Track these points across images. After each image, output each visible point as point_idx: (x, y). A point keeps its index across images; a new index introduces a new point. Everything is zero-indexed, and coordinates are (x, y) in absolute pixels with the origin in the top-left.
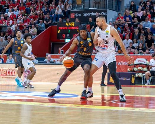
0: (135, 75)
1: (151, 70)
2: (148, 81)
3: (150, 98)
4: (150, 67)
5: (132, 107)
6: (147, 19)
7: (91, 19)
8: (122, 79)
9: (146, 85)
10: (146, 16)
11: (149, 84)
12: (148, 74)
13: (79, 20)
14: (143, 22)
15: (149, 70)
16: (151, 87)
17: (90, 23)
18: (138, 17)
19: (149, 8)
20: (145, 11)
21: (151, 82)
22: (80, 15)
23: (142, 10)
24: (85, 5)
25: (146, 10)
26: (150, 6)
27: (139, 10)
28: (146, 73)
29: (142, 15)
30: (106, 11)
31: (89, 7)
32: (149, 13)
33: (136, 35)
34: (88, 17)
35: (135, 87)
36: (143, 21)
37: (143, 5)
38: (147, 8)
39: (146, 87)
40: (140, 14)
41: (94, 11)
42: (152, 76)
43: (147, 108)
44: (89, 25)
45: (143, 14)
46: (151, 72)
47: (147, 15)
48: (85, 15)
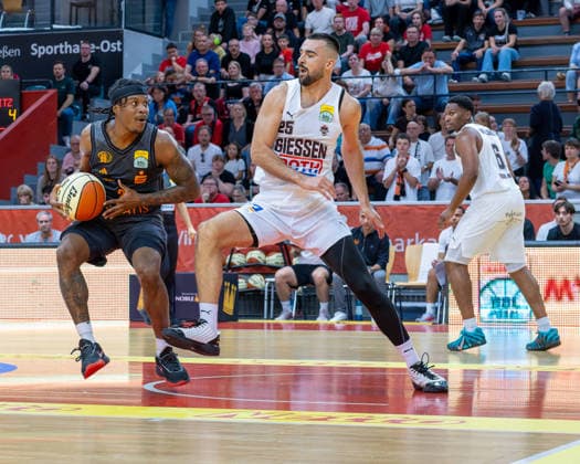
0: (236, 284)
1: (295, 261)
2: (285, 304)
3: (297, 369)
4: (293, 250)
5: (228, 405)
6: (278, 64)
7: (59, 68)
8: (186, 299)
9: (280, 320)
10: (274, 55)
11: (289, 317)
12: (285, 277)
13: (15, 72)
14: (262, 76)
15: (288, 262)
16: (298, 327)
17: (56, 84)
18: (243, 59)
19: (283, 24)
20: (268, 36)
21: (299, 307)
22: (16, 52)
23: (259, 30)
24: (37, 14)
25: (275, 30)
26: (288, 14)
27: (248, 29)
29: (258, 50)
30: (118, 37)
31: (53, 22)
32: (284, 43)
33: (238, 129)
34: (50, 60)
35: (236, 327)
36: (263, 72)
37: (262, 11)
38: (276, 24)
39: (278, 327)
40: (251, 46)
41: (73, 38)
42: (301, 283)
43: (287, 407)
44: (52, 92)
45: (263, 47)
46: (298, 268)
47: (277, 50)
48: (38, 51)
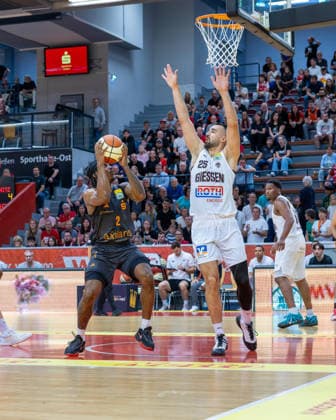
0: (137, 290)
1: (170, 278)
2: (164, 302)
3: (171, 338)
4: (168, 272)
5: (133, 358)
6: (158, 167)
7: (36, 170)
9: (161, 310)
10: (157, 162)
11: (167, 309)
12: (164, 286)
13: (11, 172)
14: (150, 174)
15: (165, 278)
16: (171, 314)
17: (35, 179)
18: (139, 165)
19: (161, 145)
20: (153, 152)
21: (172, 303)
22: (12, 161)
23: (148, 148)
24: (24, 140)
25: (157, 148)
26: (164, 140)
27: (142, 148)
28: (161, 284)
29: (147, 160)
30: (69, 152)
31: (33, 143)
32: (161, 155)
34: (32, 166)
35: (137, 315)
36: (151, 172)
37: (149, 138)
38: (157, 144)
39: (160, 314)
40: (143, 158)
41: (44, 153)
42: (173, 290)
43: (166, 360)
44: (32, 183)
45: (150, 158)
47: (158, 160)
48: (24, 160)
